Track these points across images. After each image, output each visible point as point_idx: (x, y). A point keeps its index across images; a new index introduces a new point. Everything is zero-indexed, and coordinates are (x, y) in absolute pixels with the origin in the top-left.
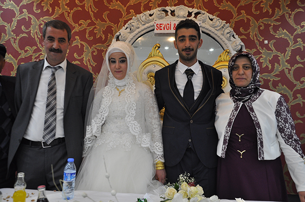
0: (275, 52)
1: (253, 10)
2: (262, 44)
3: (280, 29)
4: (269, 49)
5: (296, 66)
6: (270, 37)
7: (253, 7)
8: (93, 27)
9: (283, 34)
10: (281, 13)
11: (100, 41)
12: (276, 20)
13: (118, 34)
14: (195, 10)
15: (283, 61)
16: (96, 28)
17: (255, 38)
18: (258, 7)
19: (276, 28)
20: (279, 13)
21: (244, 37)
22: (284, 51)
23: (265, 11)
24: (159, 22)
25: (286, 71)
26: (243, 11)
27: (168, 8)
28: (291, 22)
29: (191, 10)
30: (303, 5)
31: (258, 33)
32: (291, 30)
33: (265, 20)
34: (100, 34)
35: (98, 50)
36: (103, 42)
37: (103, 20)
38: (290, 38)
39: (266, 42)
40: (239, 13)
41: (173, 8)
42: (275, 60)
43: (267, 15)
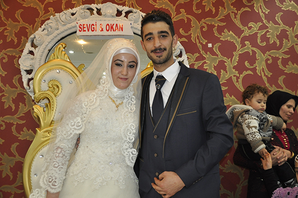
0: (221, 57)
1: (194, 8)
2: (205, 47)
3: (226, 30)
4: (214, 54)
5: (245, 73)
6: (214, 40)
7: (194, 5)
8: (3, 28)
9: (228, 36)
10: (225, 13)
11: (11, 45)
12: (221, 21)
13: (32, 36)
14: (126, 9)
15: (230, 67)
16: (6, 29)
17: (197, 41)
18: (200, 6)
19: (221, 30)
20: (223, 12)
21: (184, 39)
22: (230, 56)
23: (207, 9)
24: (82, 22)
25: (234, 79)
26: (182, 10)
27: (93, 6)
28: (237, 22)
29: (120, 8)
30: (250, 4)
31: (200, 35)
32: (238, 32)
33: (208, 21)
34: (11, 37)
35: (8, 56)
36: (15, 47)
37: (16, 20)
38: (237, 41)
39: (210, 45)
40: (178, 12)
41: (100, 6)
42: (221, 66)
43: (209, 14)
